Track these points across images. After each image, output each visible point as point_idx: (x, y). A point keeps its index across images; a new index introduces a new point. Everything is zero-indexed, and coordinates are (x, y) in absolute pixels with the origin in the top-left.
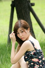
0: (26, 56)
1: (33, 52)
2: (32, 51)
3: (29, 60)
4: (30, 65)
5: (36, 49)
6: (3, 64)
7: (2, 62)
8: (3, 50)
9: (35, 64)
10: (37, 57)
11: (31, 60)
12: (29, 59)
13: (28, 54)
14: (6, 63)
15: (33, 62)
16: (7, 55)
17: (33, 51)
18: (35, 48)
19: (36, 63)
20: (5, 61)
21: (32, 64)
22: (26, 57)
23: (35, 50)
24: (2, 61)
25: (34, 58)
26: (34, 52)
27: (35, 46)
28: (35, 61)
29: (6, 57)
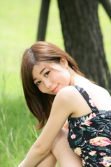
0: (72, 134)
1: (88, 119)
2: (85, 117)
3: (81, 144)
4: (87, 157)
5: (95, 110)
6: (15, 156)
7: (13, 149)
8: (15, 115)
9: (101, 154)
10: (104, 132)
11: (88, 143)
12: (83, 141)
13: (75, 125)
14: (23, 152)
15: (95, 148)
16: (27, 130)
17: (89, 115)
18: (91, 107)
19: (105, 152)
20: (22, 147)
21: (93, 153)
22: (73, 137)
23: (93, 112)
24: (12, 145)
25: (95, 136)
26: (91, 117)
27: (90, 101)
28: (98, 144)
29: (25, 136)
